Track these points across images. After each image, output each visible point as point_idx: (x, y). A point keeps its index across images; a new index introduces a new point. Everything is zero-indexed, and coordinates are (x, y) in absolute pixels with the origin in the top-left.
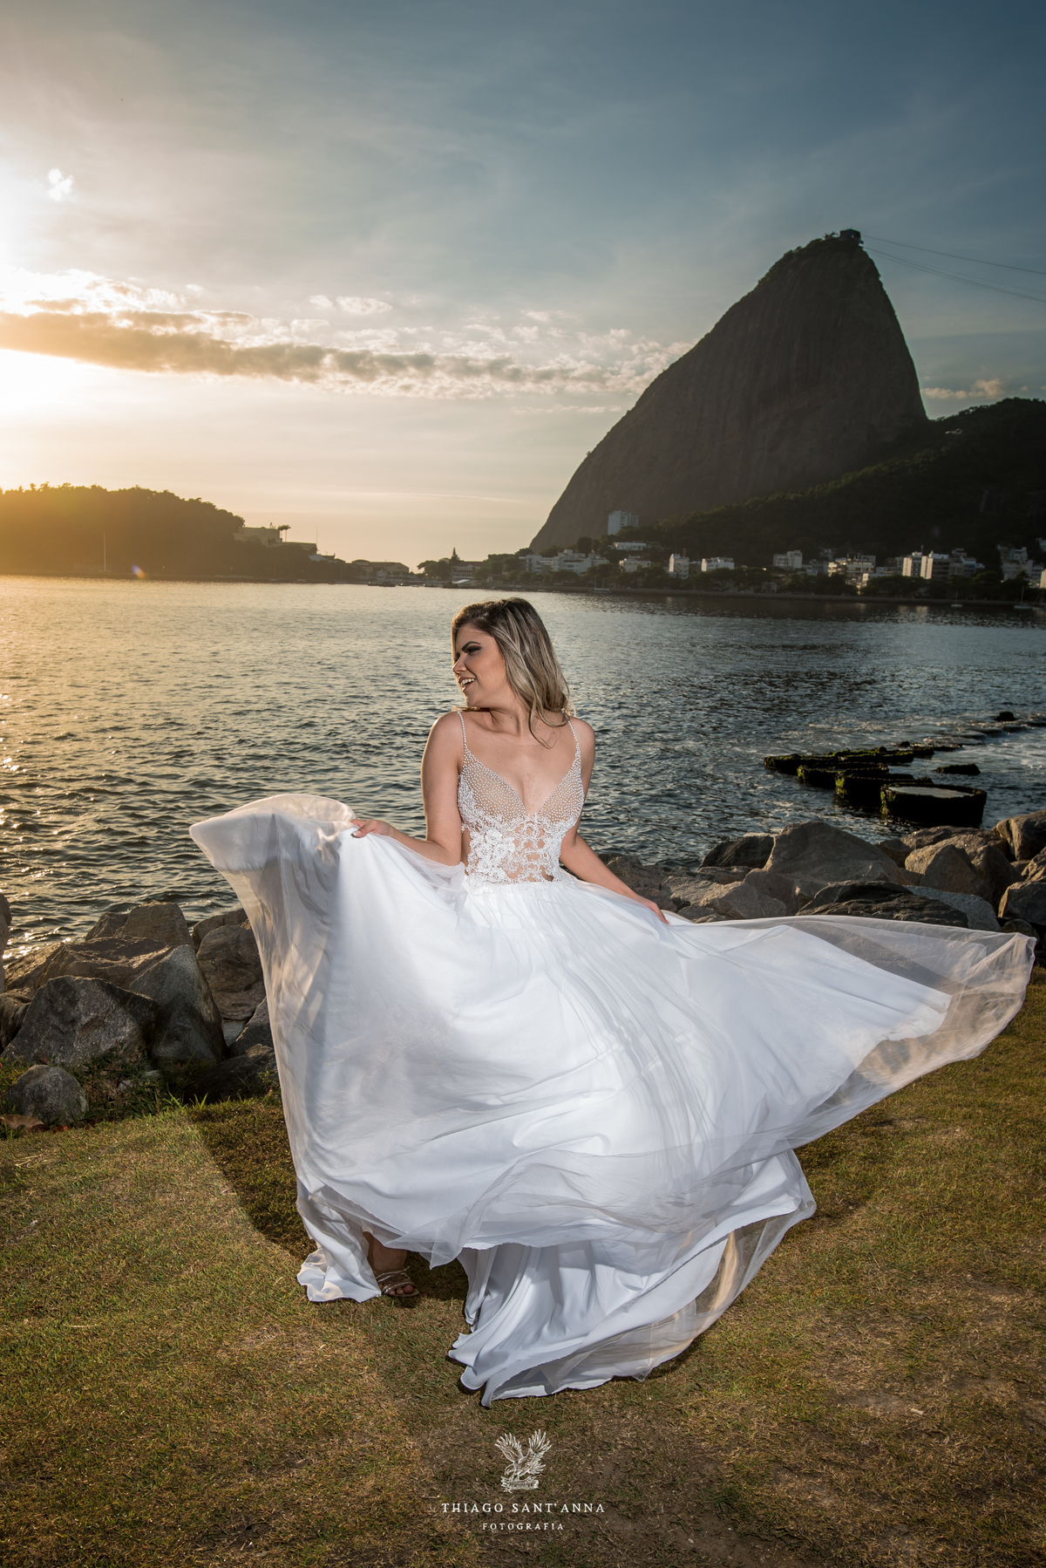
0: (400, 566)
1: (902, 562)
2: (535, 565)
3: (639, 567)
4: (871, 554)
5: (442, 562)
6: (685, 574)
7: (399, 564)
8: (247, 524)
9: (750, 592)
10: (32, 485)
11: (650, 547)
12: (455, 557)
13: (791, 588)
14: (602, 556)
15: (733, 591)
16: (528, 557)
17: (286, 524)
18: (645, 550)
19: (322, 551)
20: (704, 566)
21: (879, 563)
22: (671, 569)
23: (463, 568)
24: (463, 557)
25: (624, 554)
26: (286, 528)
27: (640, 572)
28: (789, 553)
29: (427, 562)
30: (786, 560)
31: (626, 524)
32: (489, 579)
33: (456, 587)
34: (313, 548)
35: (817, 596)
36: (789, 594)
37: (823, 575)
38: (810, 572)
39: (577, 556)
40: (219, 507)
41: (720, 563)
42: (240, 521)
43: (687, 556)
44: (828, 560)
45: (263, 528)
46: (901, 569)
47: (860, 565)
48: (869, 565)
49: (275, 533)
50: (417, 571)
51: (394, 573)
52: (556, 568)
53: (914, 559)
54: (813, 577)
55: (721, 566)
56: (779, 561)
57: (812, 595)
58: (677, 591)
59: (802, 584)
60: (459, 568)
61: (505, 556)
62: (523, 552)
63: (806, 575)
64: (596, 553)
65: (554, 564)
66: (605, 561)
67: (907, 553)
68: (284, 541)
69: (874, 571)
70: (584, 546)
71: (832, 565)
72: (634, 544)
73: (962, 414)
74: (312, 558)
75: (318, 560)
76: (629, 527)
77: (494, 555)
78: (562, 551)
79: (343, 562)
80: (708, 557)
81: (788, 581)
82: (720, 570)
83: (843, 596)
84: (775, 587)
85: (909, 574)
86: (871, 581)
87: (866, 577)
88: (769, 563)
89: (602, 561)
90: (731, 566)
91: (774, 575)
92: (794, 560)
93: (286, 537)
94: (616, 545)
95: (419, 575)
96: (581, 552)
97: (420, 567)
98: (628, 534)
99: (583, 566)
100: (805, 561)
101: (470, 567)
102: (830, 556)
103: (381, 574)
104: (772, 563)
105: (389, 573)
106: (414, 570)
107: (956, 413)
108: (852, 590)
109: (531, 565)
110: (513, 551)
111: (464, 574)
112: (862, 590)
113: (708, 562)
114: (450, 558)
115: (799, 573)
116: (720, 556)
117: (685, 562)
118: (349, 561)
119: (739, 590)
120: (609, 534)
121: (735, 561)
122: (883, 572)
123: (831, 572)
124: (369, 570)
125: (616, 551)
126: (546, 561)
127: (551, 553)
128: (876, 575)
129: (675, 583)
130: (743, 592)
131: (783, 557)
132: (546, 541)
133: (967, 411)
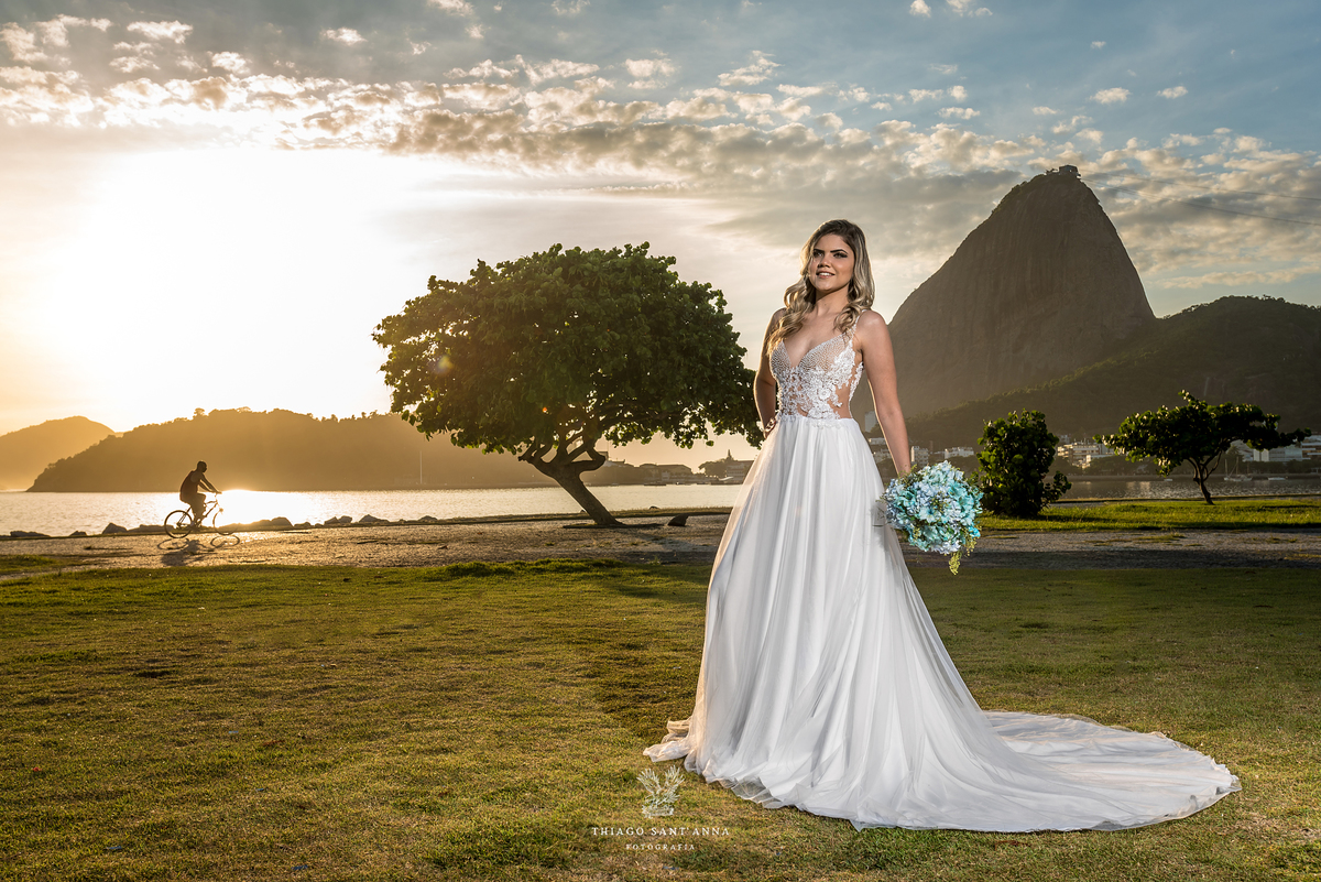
7: (682, 466)
10: (363, 414)
12: (730, 457)
19: (613, 457)
20: (947, 455)
23: (736, 467)
24: (736, 457)
29: (707, 463)
47: (1084, 448)
51: (677, 474)
60: (733, 467)
71: (1059, 451)
73: (1185, 311)
75: (611, 464)
79: (632, 466)
80: (949, 447)
86: (1094, 461)
87: (1088, 458)
90: (969, 456)
95: (698, 474)
97: (700, 468)
101: (743, 465)
102: (1059, 442)
103: (665, 473)
105: (672, 474)
106: (696, 470)
107: (1180, 311)
108: (1078, 471)
112: (1087, 470)
113: (951, 452)
114: (726, 459)
116: (961, 446)
117: (927, 454)
118: (637, 465)
122: (1105, 456)
123: (1058, 457)
124: (654, 472)
128: (1100, 458)
133: (1190, 309)
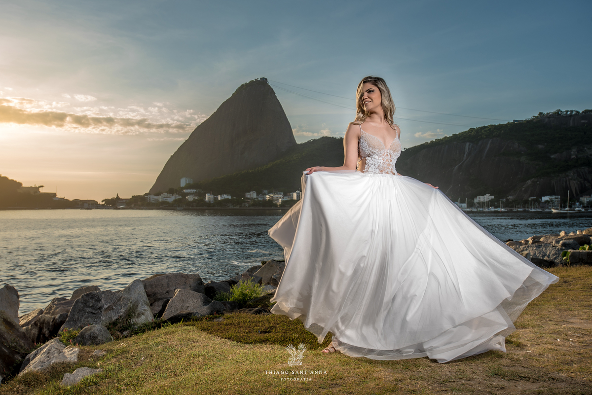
0: (94, 201)
1: (293, 195)
2: (152, 199)
3: (194, 199)
4: (281, 192)
5: (112, 199)
6: (212, 201)
7: (94, 200)
8: (24, 185)
9: (238, 207)
11: (198, 191)
12: (118, 197)
13: (253, 205)
14: (179, 195)
15: (231, 207)
16: (149, 196)
17: (42, 185)
18: (196, 192)
19: (59, 196)
20: (219, 198)
21: (285, 195)
22: (207, 199)
23: (121, 201)
24: (121, 197)
25: (188, 194)
26: (42, 187)
27: (194, 201)
28: (251, 192)
29: (106, 199)
30: (250, 195)
31: (188, 183)
32: (133, 205)
33: (119, 209)
34: (55, 195)
35: (263, 208)
36: (252, 208)
37: (264, 200)
38: (260, 199)
39: (169, 195)
40: (10, 178)
41: (225, 196)
42: (20, 184)
43: (212, 194)
44: (266, 195)
45: (31, 187)
46: (293, 197)
47: (278, 196)
48: (281, 196)
49: (37, 189)
50: (101, 203)
51: (91, 204)
52: (160, 200)
53: (297, 193)
54: (261, 201)
55: (226, 198)
56: (248, 195)
57: (261, 208)
58: (209, 208)
59: (256, 203)
60: (119, 201)
61: (139, 196)
62: (146, 194)
63: (258, 200)
64: (177, 194)
65: (160, 198)
66: (180, 197)
67: (295, 191)
68: (41, 192)
69: (283, 198)
70: (171, 192)
71: (267, 196)
72: (191, 190)
74: (54, 199)
75: (57, 199)
76: (189, 184)
77: (135, 196)
78: (162, 193)
79: (69, 200)
80: (221, 194)
81: (251, 202)
82: (225, 199)
83: (273, 208)
84: (247, 205)
85: (296, 199)
86: (283, 202)
87: (280, 200)
88: (244, 196)
89: (178, 197)
90: (230, 197)
91: (246, 200)
92: (253, 195)
93: (42, 190)
94: (184, 191)
95: (103, 205)
96: (170, 193)
97: (103, 201)
98: (188, 186)
99: (171, 199)
100: (257, 195)
101: (124, 201)
102: (266, 193)
103: (85, 204)
104: (245, 196)
105: (89, 204)
107: (306, 142)
108: (276, 205)
109: (150, 199)
110: (142, 194)
111: (122, 204)
112: (279, 205)
113: (221, 196)
114: (116, 197)
115: (256, 199)
116: (225, 194)
117: (212, 196)
119: (234, 206)
120: (181, 186)
121: (231, 196)
122: (286, 198)
123: (267, 199)
125: (184, 193)
126: (156, 198)
127: (158, 194)
128: (284, 200)
129: (209, 205)
130: (235, 207)
131: (249, 194)
132: (156, 190)
133: (310, 141)
